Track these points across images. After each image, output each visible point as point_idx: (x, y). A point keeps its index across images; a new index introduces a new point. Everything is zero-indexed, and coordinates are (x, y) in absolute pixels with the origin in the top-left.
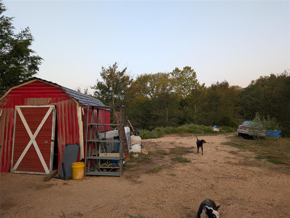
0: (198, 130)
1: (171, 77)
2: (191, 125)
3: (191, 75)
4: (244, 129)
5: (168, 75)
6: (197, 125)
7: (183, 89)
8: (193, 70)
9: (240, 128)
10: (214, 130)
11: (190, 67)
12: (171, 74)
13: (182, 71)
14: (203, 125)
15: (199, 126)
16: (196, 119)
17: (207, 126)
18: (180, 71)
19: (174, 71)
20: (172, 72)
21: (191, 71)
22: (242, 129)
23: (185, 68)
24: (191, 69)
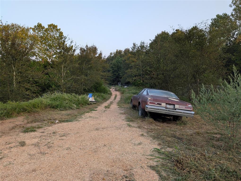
0: (67, 101)
1: (32, 33)
2: (55, 94)
3: (58, 35)
4: (158, 104)
5: (28, 30)
6: (65, 94)
7: (48, 50)
8: (60, 29)
9: (150, 103)
10: (90, 100)
11: (56, 25)
12: (31, 30)
13: (47, 29)
14: (74, 94)
15: (69, 95)
16: (64, 84)
17: (80, 94)
18: (43, 28)
19: (35, 26)
20: (33, 27)
21: (57, 30)
22: (154, 103)
23: (50, 26)
24: (57, 27)
